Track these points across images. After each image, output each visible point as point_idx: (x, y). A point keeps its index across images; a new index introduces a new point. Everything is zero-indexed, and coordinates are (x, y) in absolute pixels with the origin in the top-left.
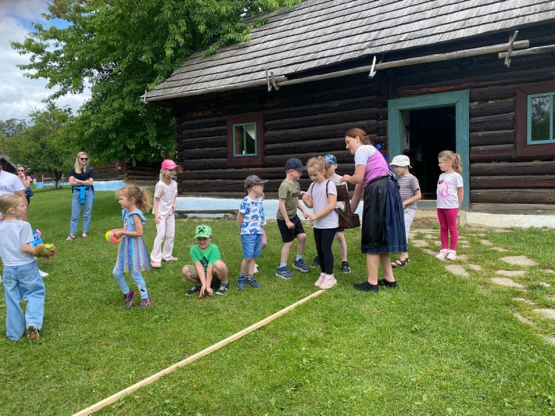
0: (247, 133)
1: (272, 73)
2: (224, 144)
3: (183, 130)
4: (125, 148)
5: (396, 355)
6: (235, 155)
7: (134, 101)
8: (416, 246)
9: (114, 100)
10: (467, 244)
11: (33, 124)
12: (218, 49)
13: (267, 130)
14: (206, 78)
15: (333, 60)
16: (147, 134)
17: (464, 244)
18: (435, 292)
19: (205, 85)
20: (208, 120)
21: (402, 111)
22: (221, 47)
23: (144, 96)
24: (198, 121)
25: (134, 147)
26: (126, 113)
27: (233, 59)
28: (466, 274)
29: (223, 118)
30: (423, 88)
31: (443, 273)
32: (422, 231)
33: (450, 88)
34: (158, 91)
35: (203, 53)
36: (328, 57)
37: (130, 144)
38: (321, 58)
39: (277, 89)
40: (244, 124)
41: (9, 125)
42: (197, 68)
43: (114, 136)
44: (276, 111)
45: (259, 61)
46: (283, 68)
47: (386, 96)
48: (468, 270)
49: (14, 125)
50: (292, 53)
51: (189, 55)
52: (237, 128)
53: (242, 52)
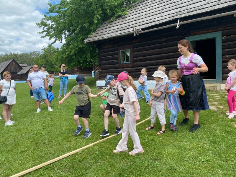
0: (126, 54)
1: (136, 29)
2: (117, 59)
3: (101, 53)
4: (78, 62)
6: (121, 63)
9: (74, 43)
10: (219, 97)
11: (43, 53)
12: (114, 19)
14: (109, 32)
15: (161, 22)
19: (109, 35)
20: (111, 49)
21: (192, 42)
23: (85, 40)
24: (106, 50)
27: (120, 23)
29: (116, 48)
36: (159, 20)
37: (81, 60)
38: (156, 21)
39: (138, 35)
40: (125, 50)
41: (34, 54)
42: (106, 28)
44: (138, 44)
46: (140, 26)
50: (144, 19)
51: (103, 23)
52: (122, 52)
53: (124, 20)
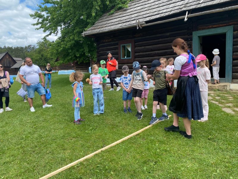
0: (127, 48)
1: (139, 21)
2: (117, 54)
3: (99, 48)
4: (75, 56)
5: (202, 150)
6: (122, 58)
7: (79, 36)
9: (70, 36)
11: (38, 47)
12: (114, 12)
13: (136, 47)
14: (110, 24)
15: (167, 14)
16: (84, 50)
18: (218, 121)
19: (109, 27)
20: (110, 43)
21: (199, 37)
22: (116, 11)
23: (83, 33)
25: (79, 55)
26: (76, 41)
29: (116, 42)
30: (211, 25)
31: (222, 112)
34: (89, 31)
35: (108, 14)
36: (165, 13)
38: (161, 13)
39: (141, 28)
41: (29, 48)
42: (105, 20)
43: (71, 51)
44: (140, 38)
45: (133, 16)
46: (144, 19)
47: (192, 30)
48: (234, 111)
49: (31, 47)
50: (148, 12)
51: (102, 15)
52: (123, 46)
53: (125, 12)
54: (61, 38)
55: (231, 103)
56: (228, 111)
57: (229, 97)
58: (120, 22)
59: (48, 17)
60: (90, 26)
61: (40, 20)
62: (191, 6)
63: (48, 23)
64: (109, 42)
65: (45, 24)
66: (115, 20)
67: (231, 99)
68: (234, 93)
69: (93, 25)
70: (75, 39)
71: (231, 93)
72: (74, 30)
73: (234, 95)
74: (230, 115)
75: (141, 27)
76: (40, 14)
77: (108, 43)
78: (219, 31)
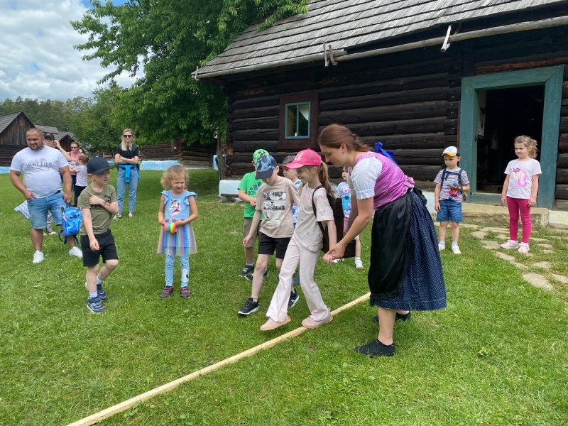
0: (301, 115)
1: (330, 46)
2: (276, 125)
3: (234, 109)
4: (177, 127)
5: (458, 385)
6: (286, 137)
7: (186, 79)
8: (487, 247)
9: (166, 78)
10: (550, 249)
12: (274, 22)
13: (322, 111)
14: (260, 53)
15: (400, 31)
16: (199, 114)
17: (547, 249)
18: (509, 307)
19: (258, 60)
20: (259, 99)
21: (477, 91)
22: (278, 19)
23: (196, 72)
24: (249, 100)
25: (185, 127)
26: (178, 91)
27: (290, 32)
28: (549, 287)
29: (276, 97)
30: (507, 63)
31: (520, 283)
32: (494, 230)
33: (539, 63)
34: (211, 67)
35: (258, 27)
36: (394, 27)
37: (182, 124)
38: (386, 29)
39: (335, 64)
40: (297, 104)
41: (76, 103)
42: (251, 42)
43: (166, 115)
44: (333, 89)
45: (317, 34)
46: (342, 41)
47: (460, 72)
48: (552, 282)
49: (80, 102)
50: (354, 24)
51: (244, 30)
52: (290, 108)
53: (299, 24)
54: (143, 81)
55: (547, 260)
56: (538, 281)
57: (543, 245)
58: (285, 48)
59: (114, 29)
60: (213, 55)
61: (97, 37)
62: (460, 13)
63: (113, 45)
64: (256, 96)
65: (108, 46)
66: (274, 43)
67: (548, 251)
68: (558, 235)
69: (222, 52)
70: (179, 86)
71: (550, 234)
72: (177, 63)
73: (556, 240)
74: (540, 292)
75: (336, 61)
76: (95, 22)
77: (256, 99)
78: (527, 77)
